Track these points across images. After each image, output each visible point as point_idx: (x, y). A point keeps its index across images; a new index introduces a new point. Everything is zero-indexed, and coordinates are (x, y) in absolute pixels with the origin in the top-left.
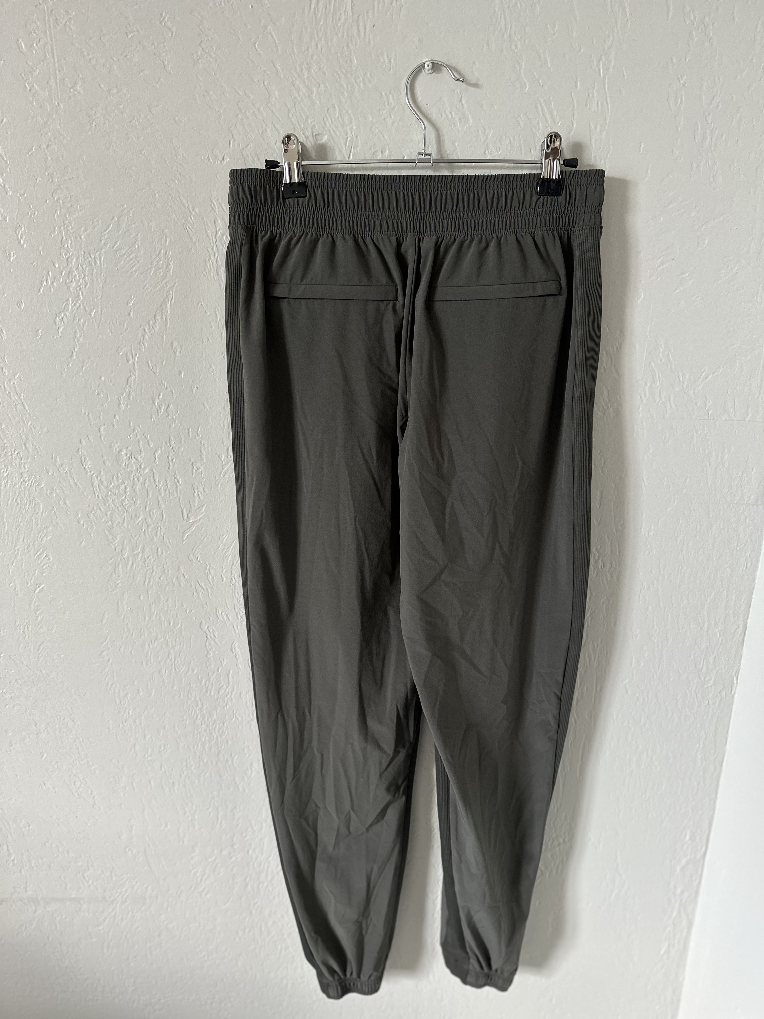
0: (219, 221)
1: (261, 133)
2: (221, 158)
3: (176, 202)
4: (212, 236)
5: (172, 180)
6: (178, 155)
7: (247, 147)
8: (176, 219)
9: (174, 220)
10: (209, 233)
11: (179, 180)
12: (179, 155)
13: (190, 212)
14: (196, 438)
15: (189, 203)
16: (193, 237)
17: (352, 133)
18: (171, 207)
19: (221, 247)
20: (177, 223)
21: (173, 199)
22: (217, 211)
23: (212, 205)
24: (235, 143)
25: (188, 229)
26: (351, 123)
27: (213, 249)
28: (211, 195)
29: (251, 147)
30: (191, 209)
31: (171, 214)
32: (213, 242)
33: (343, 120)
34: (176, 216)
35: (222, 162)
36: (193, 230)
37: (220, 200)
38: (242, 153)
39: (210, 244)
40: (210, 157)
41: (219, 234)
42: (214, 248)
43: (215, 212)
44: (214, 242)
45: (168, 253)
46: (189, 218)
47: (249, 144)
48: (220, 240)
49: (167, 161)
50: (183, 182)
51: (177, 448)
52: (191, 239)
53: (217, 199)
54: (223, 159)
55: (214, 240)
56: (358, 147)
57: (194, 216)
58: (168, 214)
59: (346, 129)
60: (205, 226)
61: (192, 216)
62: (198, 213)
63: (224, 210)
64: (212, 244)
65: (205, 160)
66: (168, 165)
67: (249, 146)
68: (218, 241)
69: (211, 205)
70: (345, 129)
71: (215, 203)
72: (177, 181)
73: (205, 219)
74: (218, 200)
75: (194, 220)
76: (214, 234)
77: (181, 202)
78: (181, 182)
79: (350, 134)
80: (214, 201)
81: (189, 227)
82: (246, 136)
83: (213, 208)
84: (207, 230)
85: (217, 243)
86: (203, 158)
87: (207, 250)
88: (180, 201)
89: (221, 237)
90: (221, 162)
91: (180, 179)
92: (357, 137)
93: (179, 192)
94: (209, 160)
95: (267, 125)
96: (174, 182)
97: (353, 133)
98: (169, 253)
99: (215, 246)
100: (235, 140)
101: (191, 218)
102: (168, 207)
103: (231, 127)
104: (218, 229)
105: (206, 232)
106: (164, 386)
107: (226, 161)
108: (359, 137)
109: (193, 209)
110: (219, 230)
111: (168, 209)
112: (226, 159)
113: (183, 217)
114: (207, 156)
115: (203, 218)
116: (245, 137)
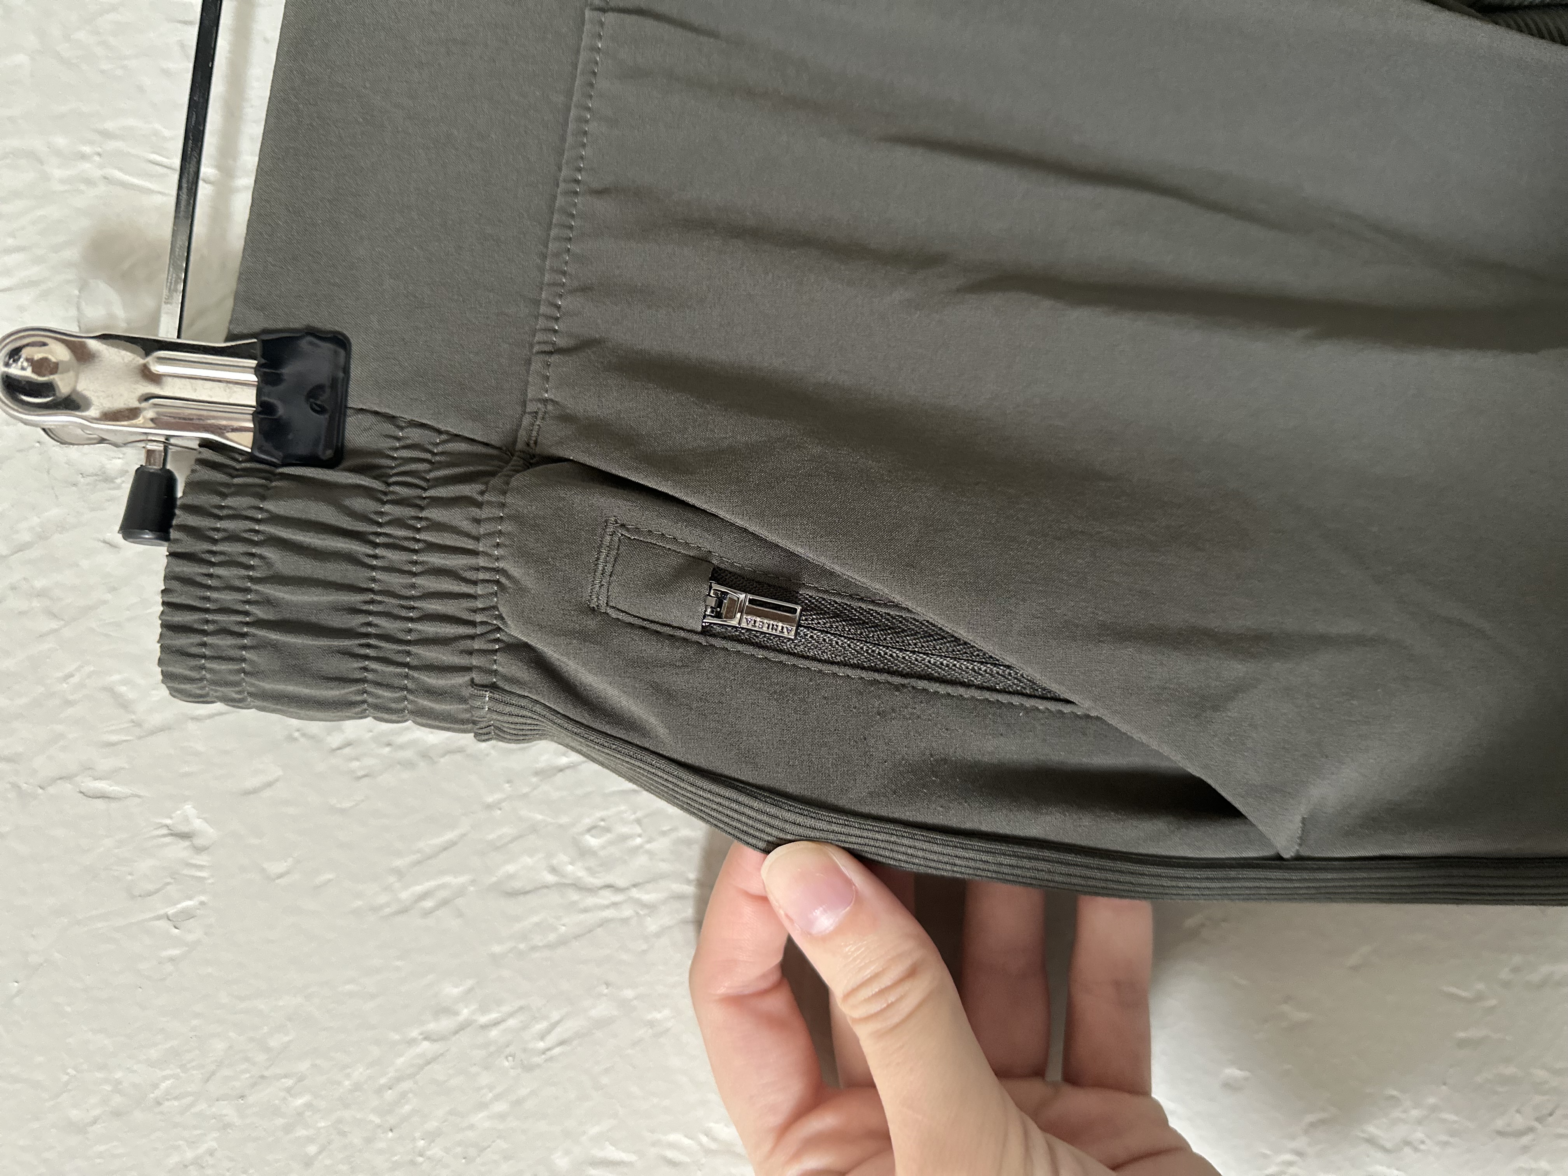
0: (511, 868)
1: (54, 624)
2: (179, 850)
3: (407, 1108)
4: (586, 910)
5: (288, 1129)
6: (158, 1093)
7: (124, 705)
8: (500, 1107)
9: (502, 1117)
10: (568, 924)
11: (289, 1090)
12: (156, 1086)
13: (461, 1028)
14: (1491, 1010)
15: (414, 1033)
16: (594, 1013)
17: (83, 157)
18: (432, 1137)
19: (642, 860)
20: (519, 1102)
21: (391, 1120)
22: (462, 879)
23: (428, 904)
24: (105, 764)
25: (551, 1040)
26: (33, 156)
27: (651, 908)
28: (375, 909)
29: (125, 682)
30: (445, 1024)
31: (470, 1134)
32: (615, 905)
33: (16, 194)
34: (483, 1106)
35: (199, 842)
36: (555, 1016)
37: (399, 863)
38: (152, 733)
39: (625, 921)
40: (171, 911)
41: (576, 870)
42: (646, 897)
43: (461, 892)
44: (618, 898)
45: (670, 1154)
46: (494, 1033)
47: (110, 690)
48: (607, 864)
49: (190, 1155)
50: (303, 1066)
51: (1538, 1099)
52: (602, 1023)
53: (392, 879)
54: (185, 836)
55: (608, 897)
56: (156, 133)
57: (484, 1009)
58: (472, 1152)
59: (62, 181)
60: (534, 948)
61: (483, 1019)
62: (470, 983)
63: (453, 844)
64: (627, 912)
65: (190, 938)
66: (211, 1153)
67: (123, 689)
68: (610, 879)
69: (427, 913)
70: (60, 188)
71: (419, 889)
72: (300, 1102)
73: (497, 949)
74: (399, 873)
75: (506, 1009)
76: (575, 896)
77: (411, 1076)
78: (301, 1079)
79: (87, 166)
80: (405, 895)
81: (542, 1037)
82: (69, 703)
83: (445, 903)
84: (552, 937)
85: (621, 883)
86: (175, 952)
87: (658, 935)
88: (406, 1085)
89: (592, 862)
90: (200, 850)
91: (289, 1082)
92: (107, 135)
93: (357, 1087)
94: (188, 914)
95: (13, 588)
96: (300, 1114)
97: (87, 149)
98: (672, 1146)
99: (635, 893)
100: (88, 769)
101: (496, 1023)
102: (435, 1151)
103: (16, 786)
104: (551, 878)
105: (563, 942)
106: (1290, 1164)
107: (198, 824)
108: (109, 125)
109: (447, 1011)
110: (553, 870)
111: (447, 1150)
112: (186, 819)
113: (487, 1068)
114: (163, 924)
115: (495, 959)
116: (70, 711)
